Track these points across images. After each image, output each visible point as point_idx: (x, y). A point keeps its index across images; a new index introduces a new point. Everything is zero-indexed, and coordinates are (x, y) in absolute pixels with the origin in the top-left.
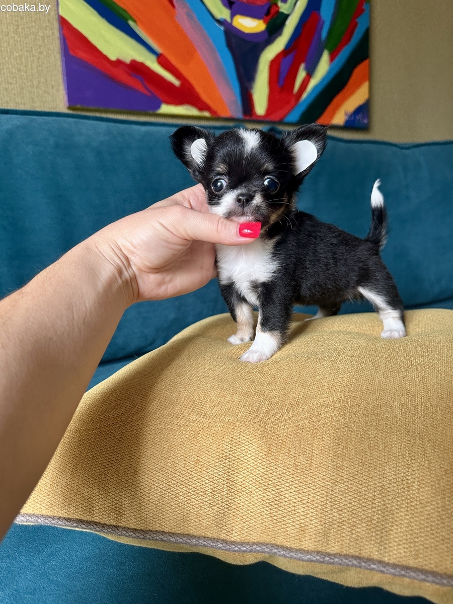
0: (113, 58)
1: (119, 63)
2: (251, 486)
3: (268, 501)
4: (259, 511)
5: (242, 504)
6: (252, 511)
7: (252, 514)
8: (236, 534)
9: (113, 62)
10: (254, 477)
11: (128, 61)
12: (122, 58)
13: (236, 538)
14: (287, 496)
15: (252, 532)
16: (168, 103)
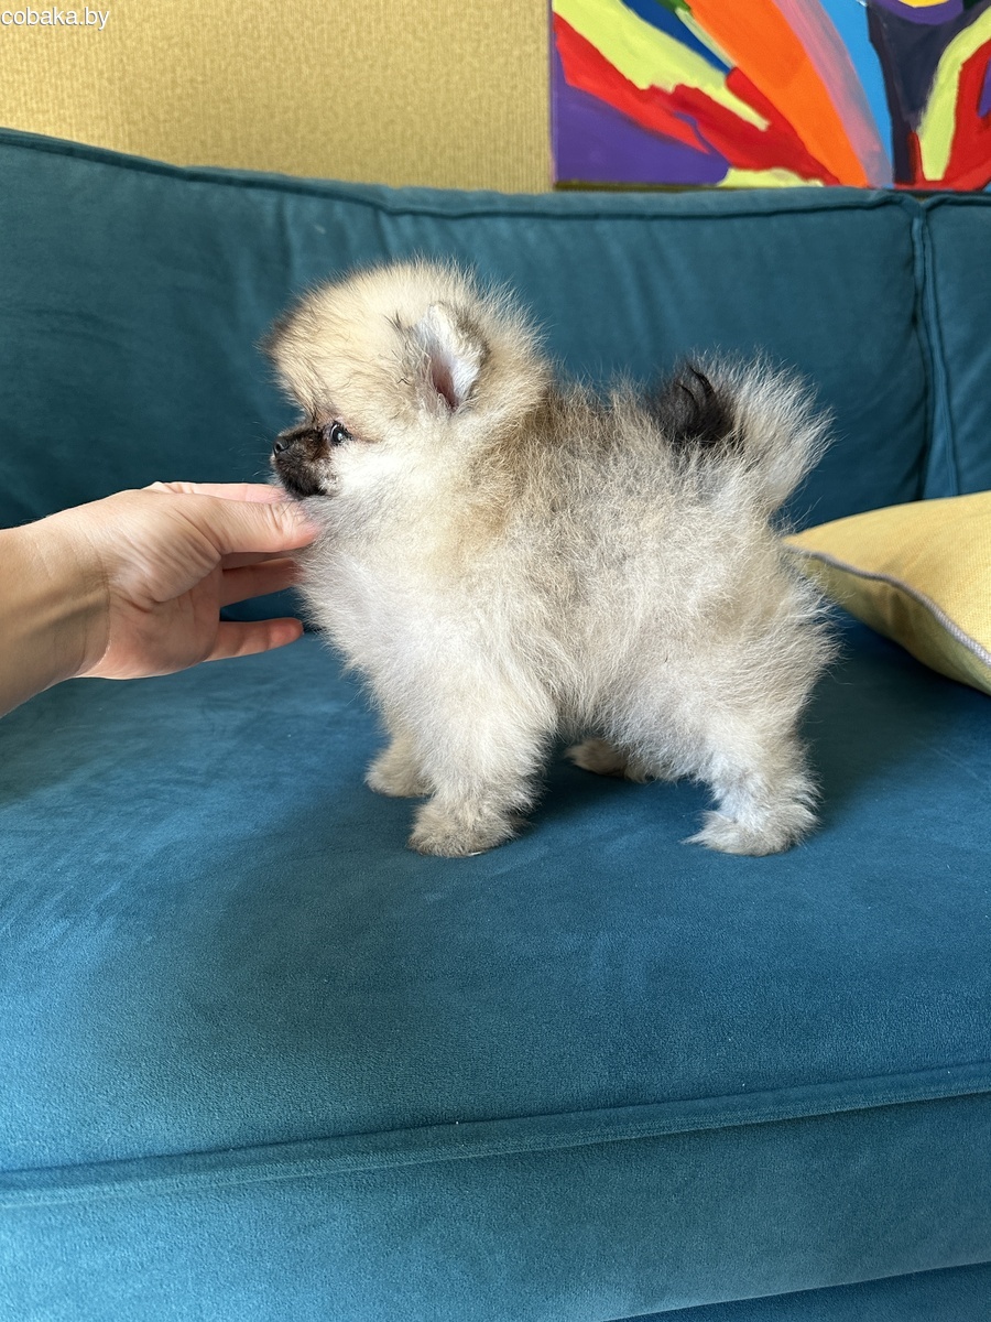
0: (642, 84)
1: (654, 91)
9: (643, 91)
11: (670, 89)
12: (659, 84)
16: (741, 166)
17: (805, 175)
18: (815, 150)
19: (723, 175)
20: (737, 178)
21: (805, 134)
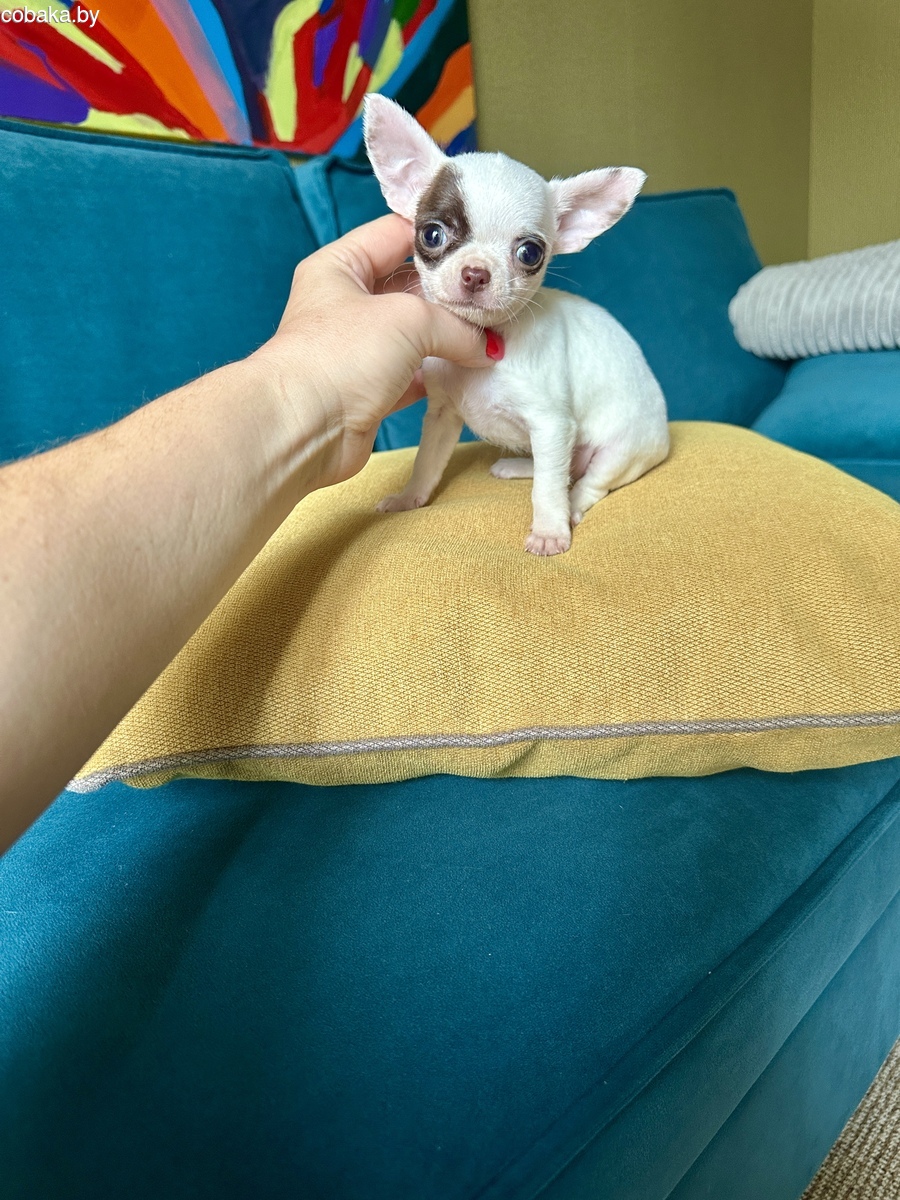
2: (496, 659)
3: (525, 672)
4: (515, 687)
5: (487, 684)
6: (505, 688)
7: (505, 693)
8: (485, 725)
10: (500, 646)
13: (485, 729)
14: (550, 662)
15: (508, 717)
16: (101, 108)
17: (169, 124)
18: (173, 98)
19: (83, 116)
20: (98, 119)
21: (160, 82)
